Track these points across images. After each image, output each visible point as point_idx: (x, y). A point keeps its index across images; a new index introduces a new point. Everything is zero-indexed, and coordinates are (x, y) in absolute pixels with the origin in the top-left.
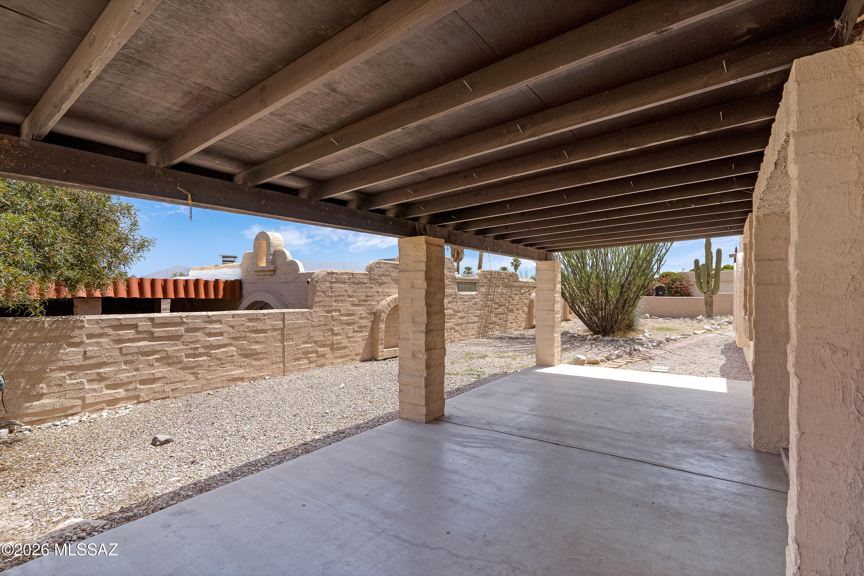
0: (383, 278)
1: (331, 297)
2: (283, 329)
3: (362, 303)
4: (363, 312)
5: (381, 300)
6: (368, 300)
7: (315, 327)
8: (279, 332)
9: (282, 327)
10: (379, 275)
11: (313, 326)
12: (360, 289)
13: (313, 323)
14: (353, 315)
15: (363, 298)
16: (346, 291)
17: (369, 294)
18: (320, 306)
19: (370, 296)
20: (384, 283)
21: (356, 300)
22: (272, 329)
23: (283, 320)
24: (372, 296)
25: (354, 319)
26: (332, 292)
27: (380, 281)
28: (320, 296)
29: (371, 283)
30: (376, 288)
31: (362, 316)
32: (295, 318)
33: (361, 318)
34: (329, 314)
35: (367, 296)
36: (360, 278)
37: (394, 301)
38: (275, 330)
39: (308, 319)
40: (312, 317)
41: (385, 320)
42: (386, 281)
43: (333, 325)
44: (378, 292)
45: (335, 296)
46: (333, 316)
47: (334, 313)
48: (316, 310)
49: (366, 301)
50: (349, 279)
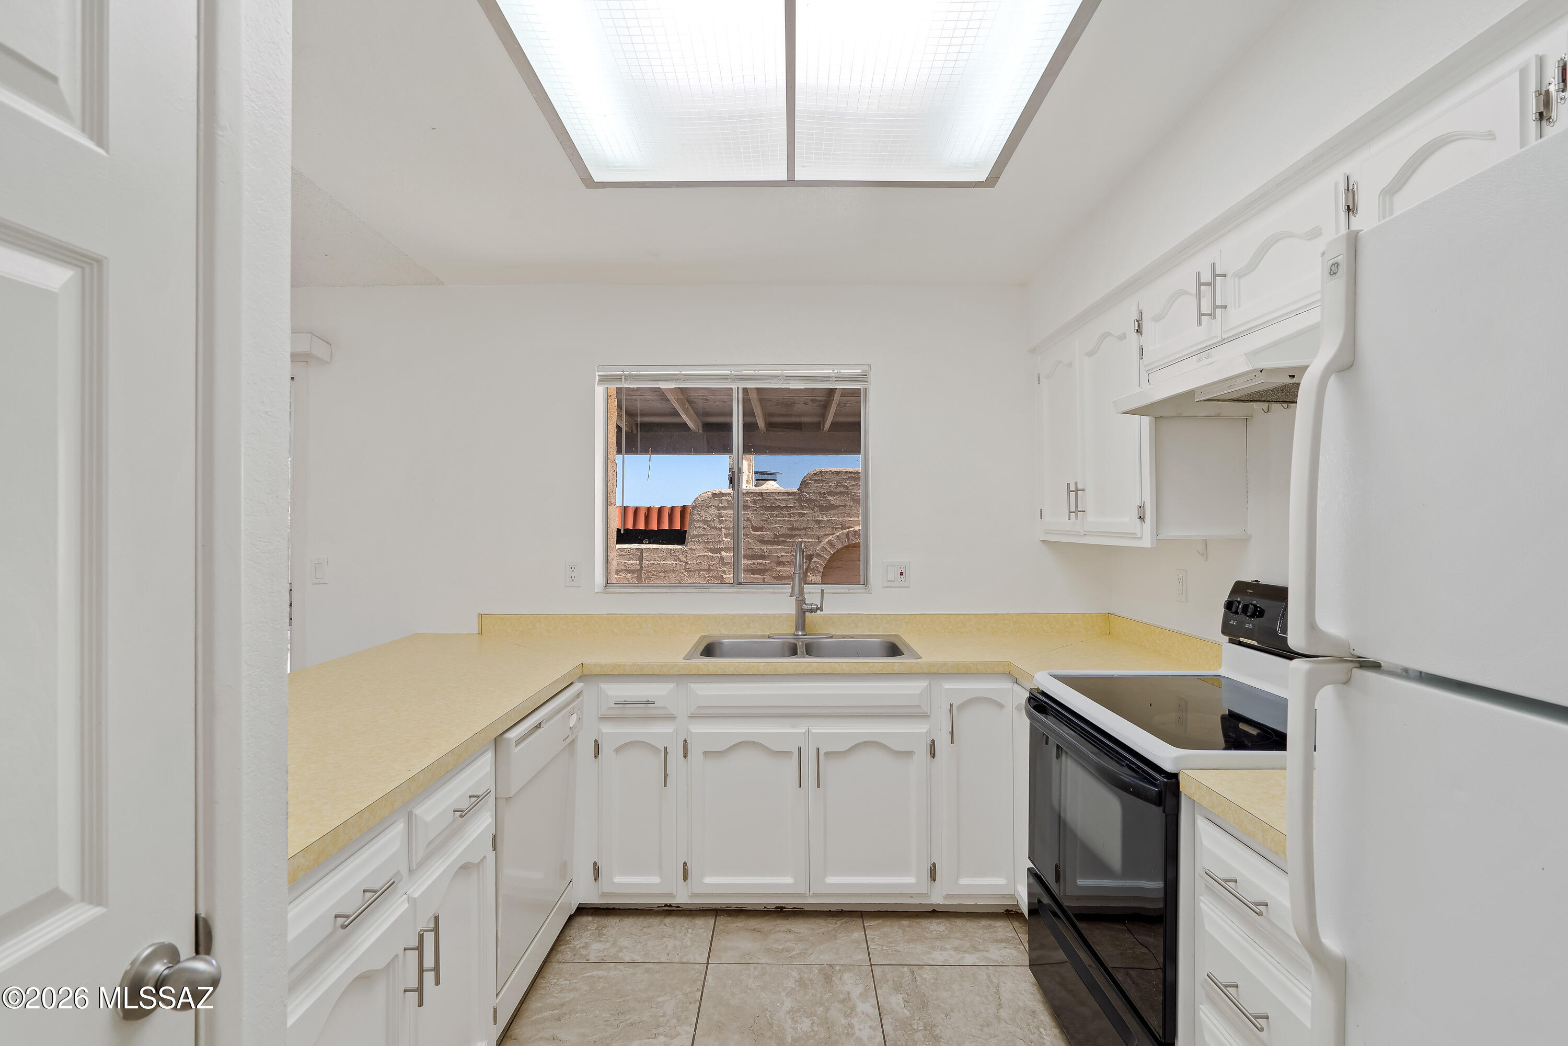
0: (829, 498)
1: (720, 529)
2: (639, 572)
3: (781, 539)
4: (784, 554)
5: (826, 535)
6: (796, 535)
7: (691, 571)
8: (635, 575)
9: (639, 568)
10: (821, 494)
11: (687, 570)
12: (778, 517)
13: (688, 566)
14: (762, 557)
15: (785, 531)
16: (748, 520)
17: (797, 525)
18: (700, 543)
19: (799, 529)
20: (834, 507)
21: (768, 535)
22: (625, 570)
23: (641, 559)
24: (805, 529)
25: (765, 565)
26: (721, 522)
27: (824, 503)
28: (700, 527)
29: (803, 508)
30: (811, 515)
31: (781, 560)
32: (659, 557)
33: (780, 563)
34: (716, 555)
35: (792, 529)
36: (776, 500)
37: (844, 537)
38: (629, 571)
39: (679, 560)
40: (686, 557)
41: (821, 569)
42: (837, 502)
43: (724, 572)
44: (819, 522)
45: (726, 528)
46: (722, 558)
47: (724, 554)
48: (694, 547)
49: (793, 536)
50: (755, 502)
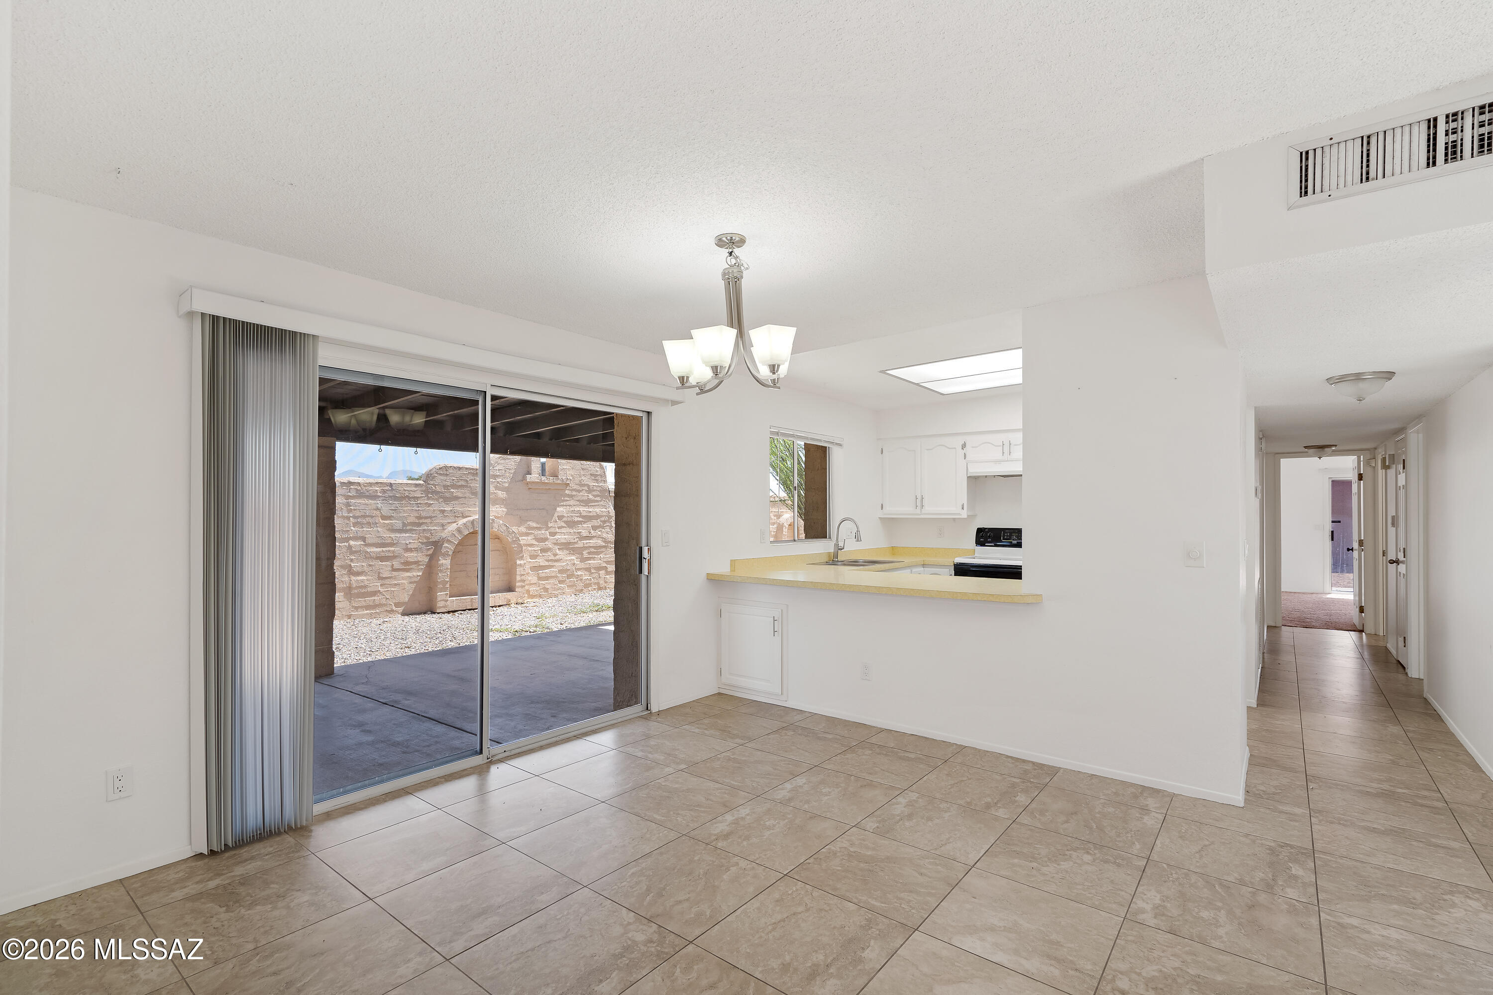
0: (452, 490)
1: (348, 518)
3: (408, 528)
4: (412, 541)
5: (449, 523)
6: (423, 523)
10: (446, 487)
12: (407, 507)
14: (392, 545)
15: (412, 519)
16: (377, 509)
17: (424, 514)
19: (426, 518)
20: (457, 498)
21: (398, 524)
24: (431, 517)
25: (393, 552)
26: (350, 511)
27: (447, 495)
29: (429, 498)
30: (437, 506)
31: (409, 546)
33: (408, 550)
34: (343, 544)
35: (420, 518)
36: (405, 490)
37: (469, 524)
41: (450, 553)
42: (460, 495)
43: (352, 560)
44: (443, 512)
45: (354, 517)
46: (350, 547)
47: (352, 543)
49: (420, 525)
50: (384, 492)
